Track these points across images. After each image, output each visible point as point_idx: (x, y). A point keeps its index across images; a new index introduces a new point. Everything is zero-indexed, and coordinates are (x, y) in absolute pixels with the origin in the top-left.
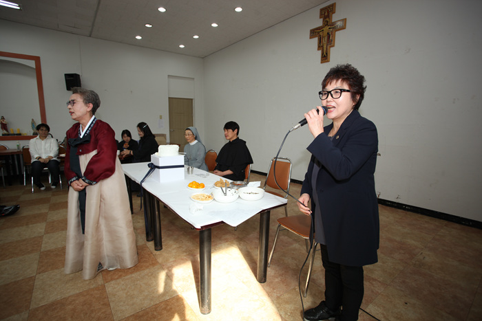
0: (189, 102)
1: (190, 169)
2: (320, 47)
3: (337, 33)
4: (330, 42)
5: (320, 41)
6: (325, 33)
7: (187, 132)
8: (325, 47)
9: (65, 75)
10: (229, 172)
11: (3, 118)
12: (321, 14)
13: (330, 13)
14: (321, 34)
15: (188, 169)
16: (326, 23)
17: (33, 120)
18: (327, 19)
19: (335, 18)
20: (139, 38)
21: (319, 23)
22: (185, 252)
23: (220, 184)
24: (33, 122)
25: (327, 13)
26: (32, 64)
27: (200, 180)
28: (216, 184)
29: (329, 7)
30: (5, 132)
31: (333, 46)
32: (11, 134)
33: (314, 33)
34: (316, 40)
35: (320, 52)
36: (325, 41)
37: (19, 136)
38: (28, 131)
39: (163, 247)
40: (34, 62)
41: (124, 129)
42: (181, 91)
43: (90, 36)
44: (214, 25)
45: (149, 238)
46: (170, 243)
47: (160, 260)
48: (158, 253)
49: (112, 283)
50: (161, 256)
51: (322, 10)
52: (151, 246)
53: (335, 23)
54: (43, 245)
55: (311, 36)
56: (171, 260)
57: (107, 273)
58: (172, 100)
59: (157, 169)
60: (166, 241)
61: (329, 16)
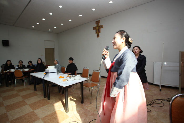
0: (53, 50)
1: (58, 73)
2: (96, 33)
3: (101, 29)
4: (99, 32)
5: (96, 31)
6: (98, 29)
7: (55, 61)
8: (98, 33)
9: (2, 40)
10: (70, 73)
14: (96, 29)
15: (57, 73)
16: (98, 26)
19: (100, 24)
20: (33, 27)
21: (96, 25)
22: (58, 99)
23: (69, 77)
25: (98, 22)
27: (62, 76)
28: (67, 76)
29: (98, 21)
31: (100, 33)
33: (94, 28)
35: (96, 34)
39: (51, 99)
41: (30, 60)
43: (13, 26)
44: (62, 24)
45: (45, 97)
46: (53, 97)
47: (50, 102)
48: (49, 100)
49: (36, 110)
50: (50, 101)
51: (96, 22)
52: (46, 99)
53: (100, 26)
54: (4, 104)
55: (94, 29)
56: (54, 102)
57: (33, 108)
58: (46, 49)
59: (48, 74)
60: (51, 97)
61: (98, 24)
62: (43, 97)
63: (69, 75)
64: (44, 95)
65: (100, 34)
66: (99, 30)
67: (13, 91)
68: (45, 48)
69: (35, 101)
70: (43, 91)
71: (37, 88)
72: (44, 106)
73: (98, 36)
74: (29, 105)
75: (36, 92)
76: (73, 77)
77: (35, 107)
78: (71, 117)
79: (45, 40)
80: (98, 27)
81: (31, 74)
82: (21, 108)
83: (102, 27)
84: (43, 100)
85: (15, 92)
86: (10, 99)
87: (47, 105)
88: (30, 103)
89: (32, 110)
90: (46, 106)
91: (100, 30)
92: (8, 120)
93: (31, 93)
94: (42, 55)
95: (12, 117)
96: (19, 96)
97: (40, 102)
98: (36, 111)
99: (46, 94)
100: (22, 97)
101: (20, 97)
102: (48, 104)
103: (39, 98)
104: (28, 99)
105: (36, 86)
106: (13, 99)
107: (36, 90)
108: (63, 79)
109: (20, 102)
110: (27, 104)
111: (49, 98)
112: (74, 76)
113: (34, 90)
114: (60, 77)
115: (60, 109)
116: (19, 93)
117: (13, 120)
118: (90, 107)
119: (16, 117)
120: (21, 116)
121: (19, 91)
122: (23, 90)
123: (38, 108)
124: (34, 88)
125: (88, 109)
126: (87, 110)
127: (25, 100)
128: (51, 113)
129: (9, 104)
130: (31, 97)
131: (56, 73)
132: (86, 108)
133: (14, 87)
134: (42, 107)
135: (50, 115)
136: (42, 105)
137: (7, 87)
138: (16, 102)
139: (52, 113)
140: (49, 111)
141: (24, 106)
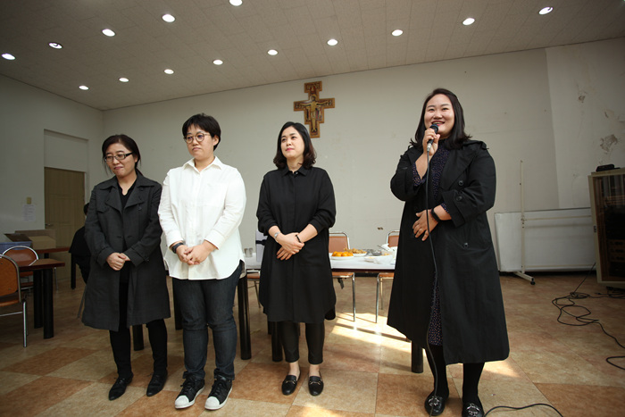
4: (320, 119)
5: (307, 115)
6: (313, 109)
8: (314, 121)
13: (317, 90)
14: (308, 108)
16: (313, 99)
18: (314, 95)
19: (322, 95)
21: (304, 97)
25: (313, 88)
29: (315, 83)
31: (323, 122)
33: (299, 106)
34: (302, 113)
36: (313, 116)
51: (306, 85)
53: (324, 100)
61: (315, 92)
65: (323, 127)
66: (318, 113)
68: (45, 168)
79: (45, 130)
80: (314, 104)
83: (330, 103)
91: (323, 113)
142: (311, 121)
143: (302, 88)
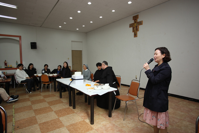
0: (80, 52)
1: (85, 80)
2: (133, 31)
3: (139, 26)
4: (137, 30)
6: (135, 26)
9: (31, 43)
11: (6, 61)
12: (133, 19)
13: (137, 18)
14: (134, 26)
16: (135, 22)
17: (17, 61)
18: (136, 21)
19: (139, 20)
20: (60, 27)
21: (133, 22)
23: (96, 85)
24: (17, 62)
25: (135, 18)
26: (18, 39)
27: (89, 84)
28: (94, 85)
29: (136, 16)
30: (6, 66)
31: (138, 31)
32: (8, 67)
33: (131, 25)
34: (132, 28)
35: (133, 33)
36: (135, 29)
37: (11, 68)
38: (15, 66)
39: (76, 108)
40: (19, 38)
42: (77, 48)
43: (41, 27)
44: (91, 22)
45: (70, 105)
46: (78, 107)
47: (75, 112)
48: (74, 110)
49: (61, 117)
50: (76, 110)
51: (133, 17)
52: (71, 108)
53: (139, 22)
54: (33, 108)
55: (130, 27)
56: (79, 111)
57: (59, 115)
58: (73, 51)
59: (74, 80)
60: (76, 106)
61: (136, 19)
62: (68, 105)
63: (97, 83)
64: (69, 103)
65: (138, 33)
66: (137, 28)
67: (40, 96)
69: (60, 109)
70: (69, 100)
71: (62, 95)
72: (69, 114)
73: (135, 35)
74: (55, 112)
75: (61, 99)
76: (101, 86)
77: (60, 115)
78: (96, 130)
79: (72, 41)
80: (135, 24)
81: (57, 80)
82: (47, 113)
83: (141, 23)
84: (68, 108)
85: (41, 98)
86: (38, 103)
87: (71, 113)
88: (56, 110)
89: (57, 117)
90: (71, 115)
92: (37, 123)
93: (57, 100)
94: (68, 59)
95: (40, 121)
96: (46, 101)
97: (65, 110)
98: (61, 119)
99: (71, 102)
100: (48, 103)
101: (47, 103)
102: (73, 113)
103: (64, 106)
104: (54, 106)
105: (62, 93)
106: (40, 104)
107: (62, 98)
108: (89, 87)
109: (46, 107)
110: (52, 111)
111: (74, 108)
112: (102, 84)
113: (59, 97)
114: (86, 85)
115: (85, 120)
116: (45, 99)
117: (40, 124)
118: (118, 122)
119: (44, 121)
120: (48, 121)
121: (45, 97)
122: (49, 96)
123: (63, 116)
124: (59, 95)
125: (116, 125)
126: (114, 124)
127: (50, 106)
128: (75, 122)
129: (37, 108)
130: (56, 104)
131: (83, 80)
132: (114, 123)
133: (40, 92)
134: (67, 115)
135: (74, 124)
136: (67, 113)
137: (34, 92)
138: (43, 107)
139: (77, 123)
140: (73, 121)
141: (50, 112)
142: (134, 31)
143: (132, 18)
